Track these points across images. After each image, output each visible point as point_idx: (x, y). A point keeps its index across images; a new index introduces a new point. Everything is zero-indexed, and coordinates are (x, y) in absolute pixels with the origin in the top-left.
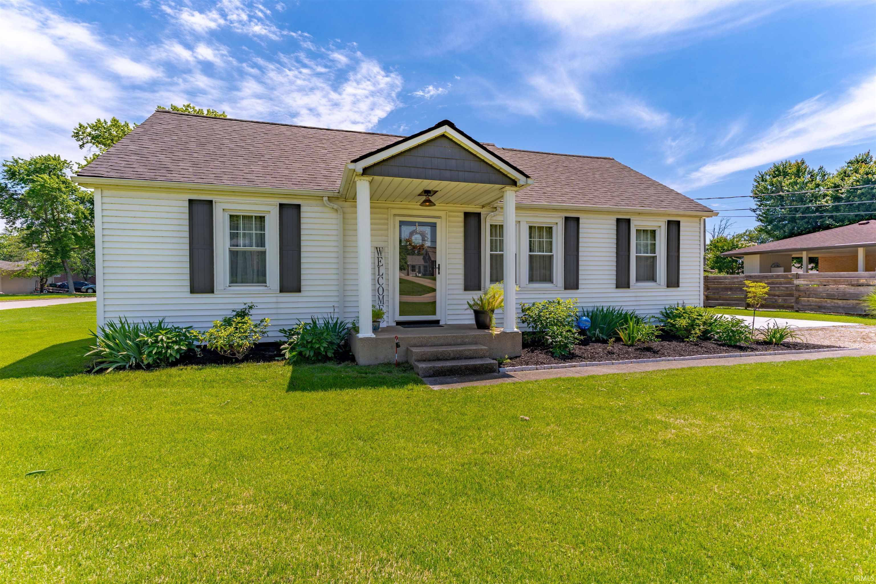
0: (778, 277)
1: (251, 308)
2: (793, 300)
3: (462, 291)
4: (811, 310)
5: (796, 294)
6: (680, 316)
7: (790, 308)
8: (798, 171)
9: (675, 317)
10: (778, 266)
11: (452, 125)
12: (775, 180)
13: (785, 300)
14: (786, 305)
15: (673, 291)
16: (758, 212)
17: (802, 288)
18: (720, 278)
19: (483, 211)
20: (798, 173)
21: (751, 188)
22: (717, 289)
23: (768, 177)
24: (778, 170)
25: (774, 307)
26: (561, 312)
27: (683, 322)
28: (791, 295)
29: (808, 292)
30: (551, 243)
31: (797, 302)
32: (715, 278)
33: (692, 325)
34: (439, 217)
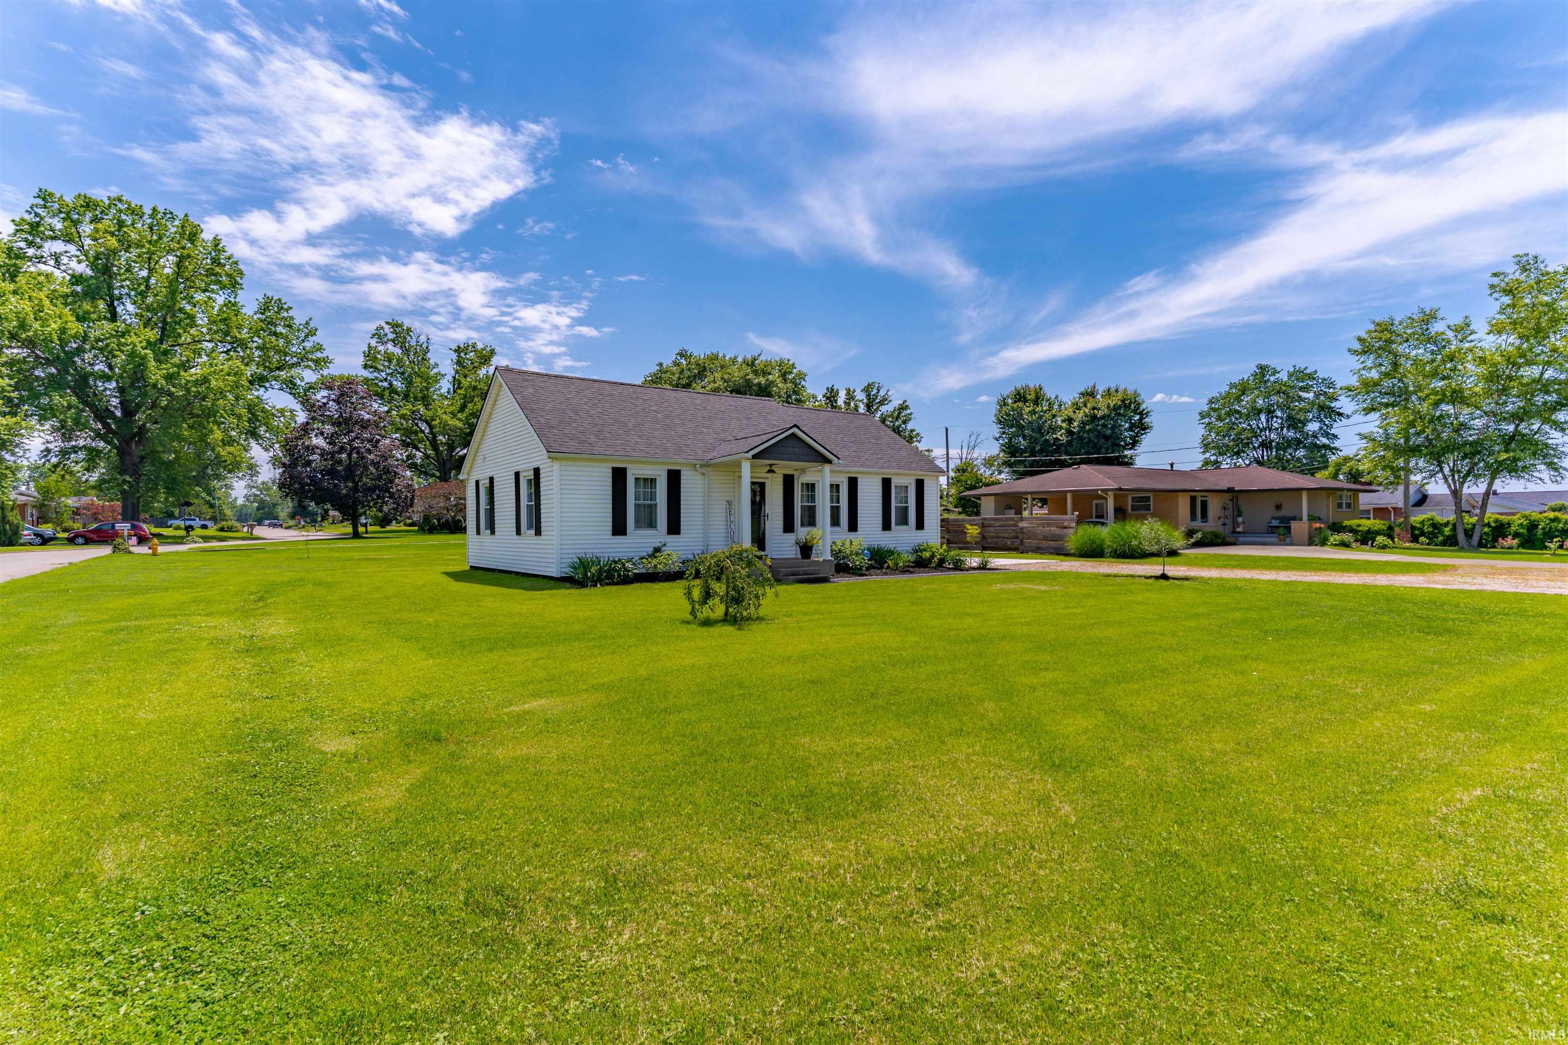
0: (1007, 519)
1: (665, 545)
2: (1018, 542)
3: (781, 533)
4: (1033, 551)
5: (1021, 536)
6: (925, 550)
7: (1016, 549)
8: (1037, 398)
9: (921, 551)
10: (1011, 508)
11: (798, 427)
12: (1015, 405)
13: (1012, 542)
14: (1013, 547)
15: (920, 532)
16: (1001, 441)
17: (1025, 530)
18: (959, 520)
19: (796, 474)
20: (1036, 402)
21: (994, 412)
22: (957, 532)
23: (1010, 401)
24: (1019, 394)
25: (1004, 550)
26: (855, 547)
27: (927, 554)
28: (1017, 537)
29: (1032, 535)
30: (838, 497)
31: (1022, 543)
32: (955, 520)
33: (933, 556)
34: (767, 478)
